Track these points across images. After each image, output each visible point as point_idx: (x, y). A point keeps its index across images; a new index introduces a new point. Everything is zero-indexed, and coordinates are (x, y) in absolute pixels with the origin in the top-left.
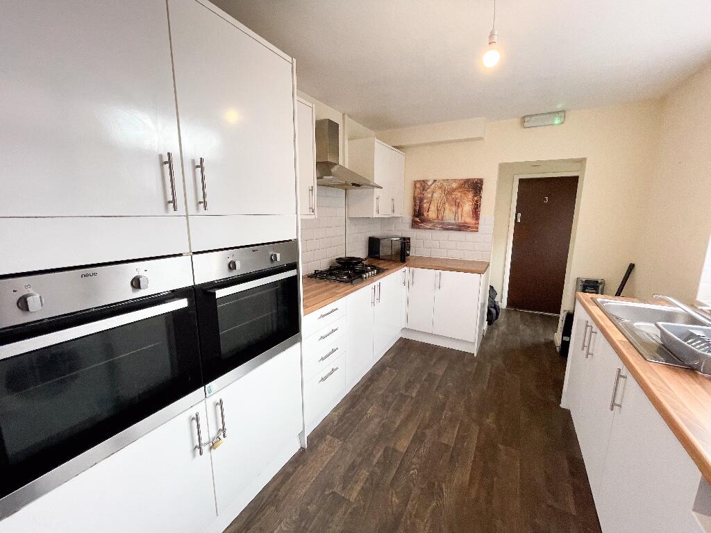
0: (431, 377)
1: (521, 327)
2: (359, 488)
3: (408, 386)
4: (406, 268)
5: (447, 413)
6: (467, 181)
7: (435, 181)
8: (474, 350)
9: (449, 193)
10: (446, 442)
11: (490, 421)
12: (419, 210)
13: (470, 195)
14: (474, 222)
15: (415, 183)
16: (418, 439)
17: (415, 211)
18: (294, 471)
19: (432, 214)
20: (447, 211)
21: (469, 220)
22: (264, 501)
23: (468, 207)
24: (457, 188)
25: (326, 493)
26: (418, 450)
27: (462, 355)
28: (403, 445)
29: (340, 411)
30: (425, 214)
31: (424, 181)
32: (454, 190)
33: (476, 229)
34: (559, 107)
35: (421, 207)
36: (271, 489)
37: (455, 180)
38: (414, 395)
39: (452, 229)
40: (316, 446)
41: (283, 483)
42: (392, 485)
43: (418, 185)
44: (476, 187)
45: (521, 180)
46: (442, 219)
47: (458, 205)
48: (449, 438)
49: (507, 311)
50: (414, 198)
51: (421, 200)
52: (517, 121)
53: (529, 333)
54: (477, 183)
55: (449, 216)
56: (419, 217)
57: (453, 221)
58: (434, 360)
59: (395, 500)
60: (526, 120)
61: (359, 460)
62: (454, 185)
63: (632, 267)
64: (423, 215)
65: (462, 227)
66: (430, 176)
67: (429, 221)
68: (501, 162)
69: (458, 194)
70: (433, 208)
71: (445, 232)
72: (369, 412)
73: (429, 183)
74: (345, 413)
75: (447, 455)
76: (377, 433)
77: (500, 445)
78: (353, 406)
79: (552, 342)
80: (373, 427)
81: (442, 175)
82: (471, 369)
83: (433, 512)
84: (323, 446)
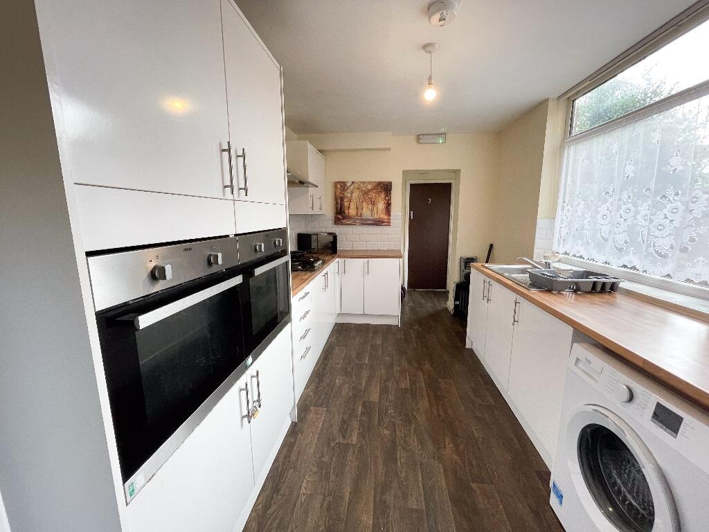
0: (374, 347)
1: (423, 301)
2: (356, 435)
3: (359, 356)
4: (337, 259)
5: (396, 369)
6: (379, 183)
7: (353, 182)
8: (396, 322)
9: (366, 193)
10: (404, 387)
11: (427, 366)
12: (341, 208)
13: (383, 195)
14: (386, 217)
15: (336, 183)
16: (384, 391)
17: (337, 208)
18: (296, 440)
19: (352, 212)
20: (364, 209)
21: (383, 216)
22: (280, 468)
23: (381, 205)
24: (372, 190)
25: (332, 445)
26: (387, 397)
27: (389, 327)
28: (375, 396)
29: (312, 387)
30: (346, 211)
31: (343, 182)
32: (370, 191)
33: (389, 224)
34: (443, 130)
35: (342, 205)
36: (281, 459)
37: (369, 183)
38: (367, 362)
39: (370, 224)
40: (305, 417)
41: (290, 451)
42: (379, 424)
43: (339, 186)
44: (386, 188)
45: (412, 185)
46: (361, 215)
47: (373, 203)
48: (405, 384)
49: (409, 292)
50: (336, 198)
51: (342, 199)
52: (413, 138)
53: (429, 305)
54: (387, 185)
55: (366, 213)
56: (341, 215)
57: (370, 217)
58: (370, 335)
59: (386, 432)
60: (421, 137)
61: (346, 417)
62: (370, 187)
63: (491, 246)
64: (344, 213)
65: (378, 223)
66: (348, 179)
67: (349, 217)
68: (404, 169)
69: (372, 194)
70: (353, 206)
71: (363, 226)
72: (337, 381)
73: (348, 185)
74: (317, 388)
75: (409, 395)
76: (351, 394)
77: (439, 380)
78: (321, 381)
79: (446, 309)
80: (346, 391)
81: (358, 179)
82: (400, 335)
83: (415, 431)
84: (311, 416)
